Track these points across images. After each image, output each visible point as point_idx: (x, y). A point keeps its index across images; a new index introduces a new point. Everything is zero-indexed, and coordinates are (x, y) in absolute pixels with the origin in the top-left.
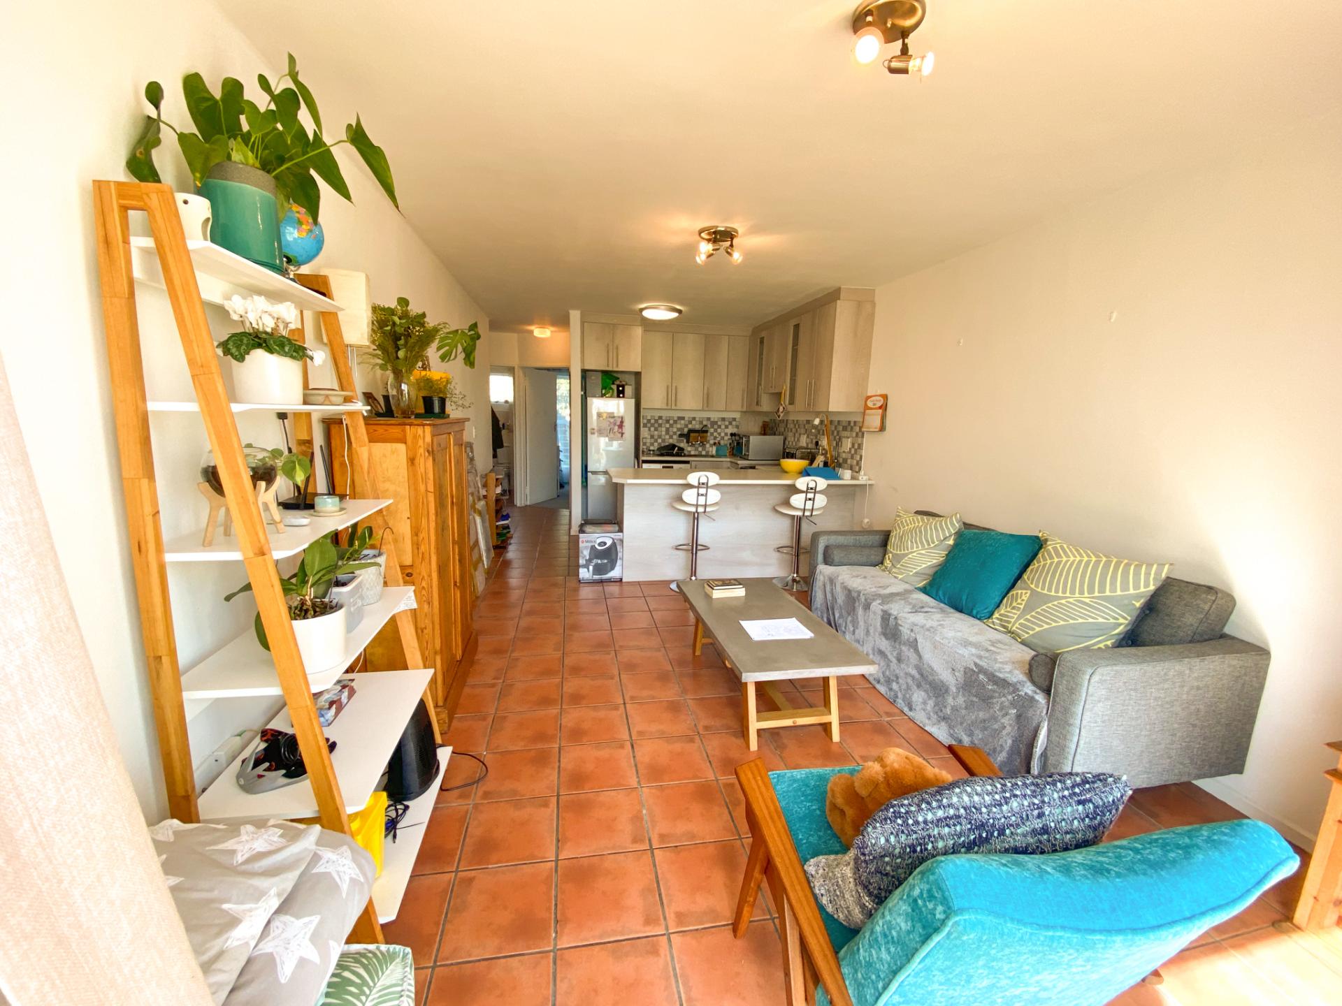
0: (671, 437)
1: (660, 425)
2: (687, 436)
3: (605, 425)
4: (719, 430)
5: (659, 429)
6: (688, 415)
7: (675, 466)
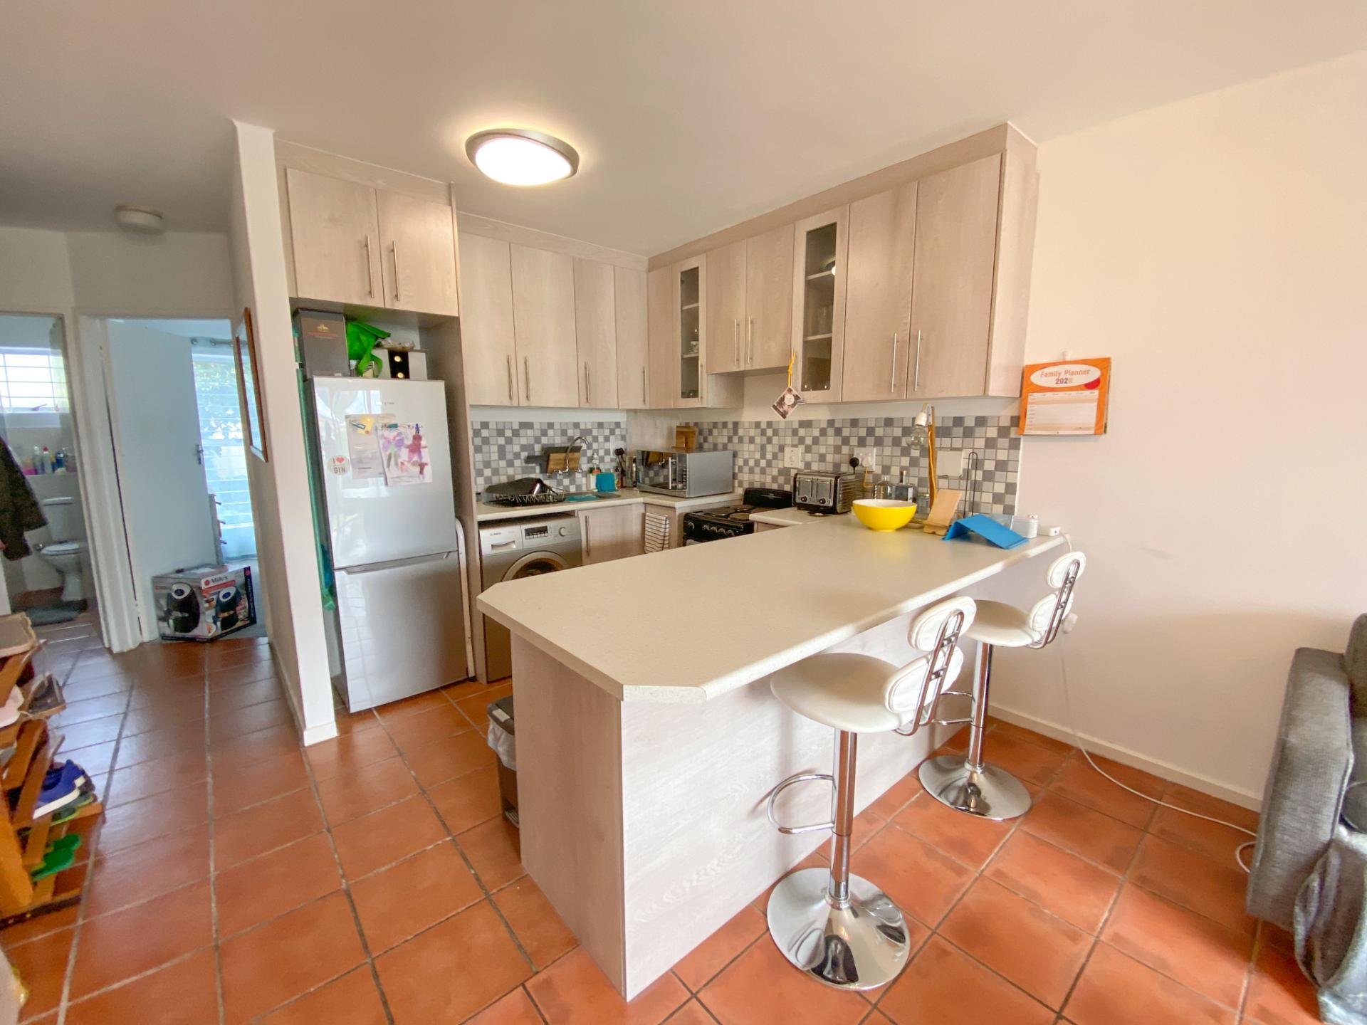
0: (510, 464)
2: (544, 458)
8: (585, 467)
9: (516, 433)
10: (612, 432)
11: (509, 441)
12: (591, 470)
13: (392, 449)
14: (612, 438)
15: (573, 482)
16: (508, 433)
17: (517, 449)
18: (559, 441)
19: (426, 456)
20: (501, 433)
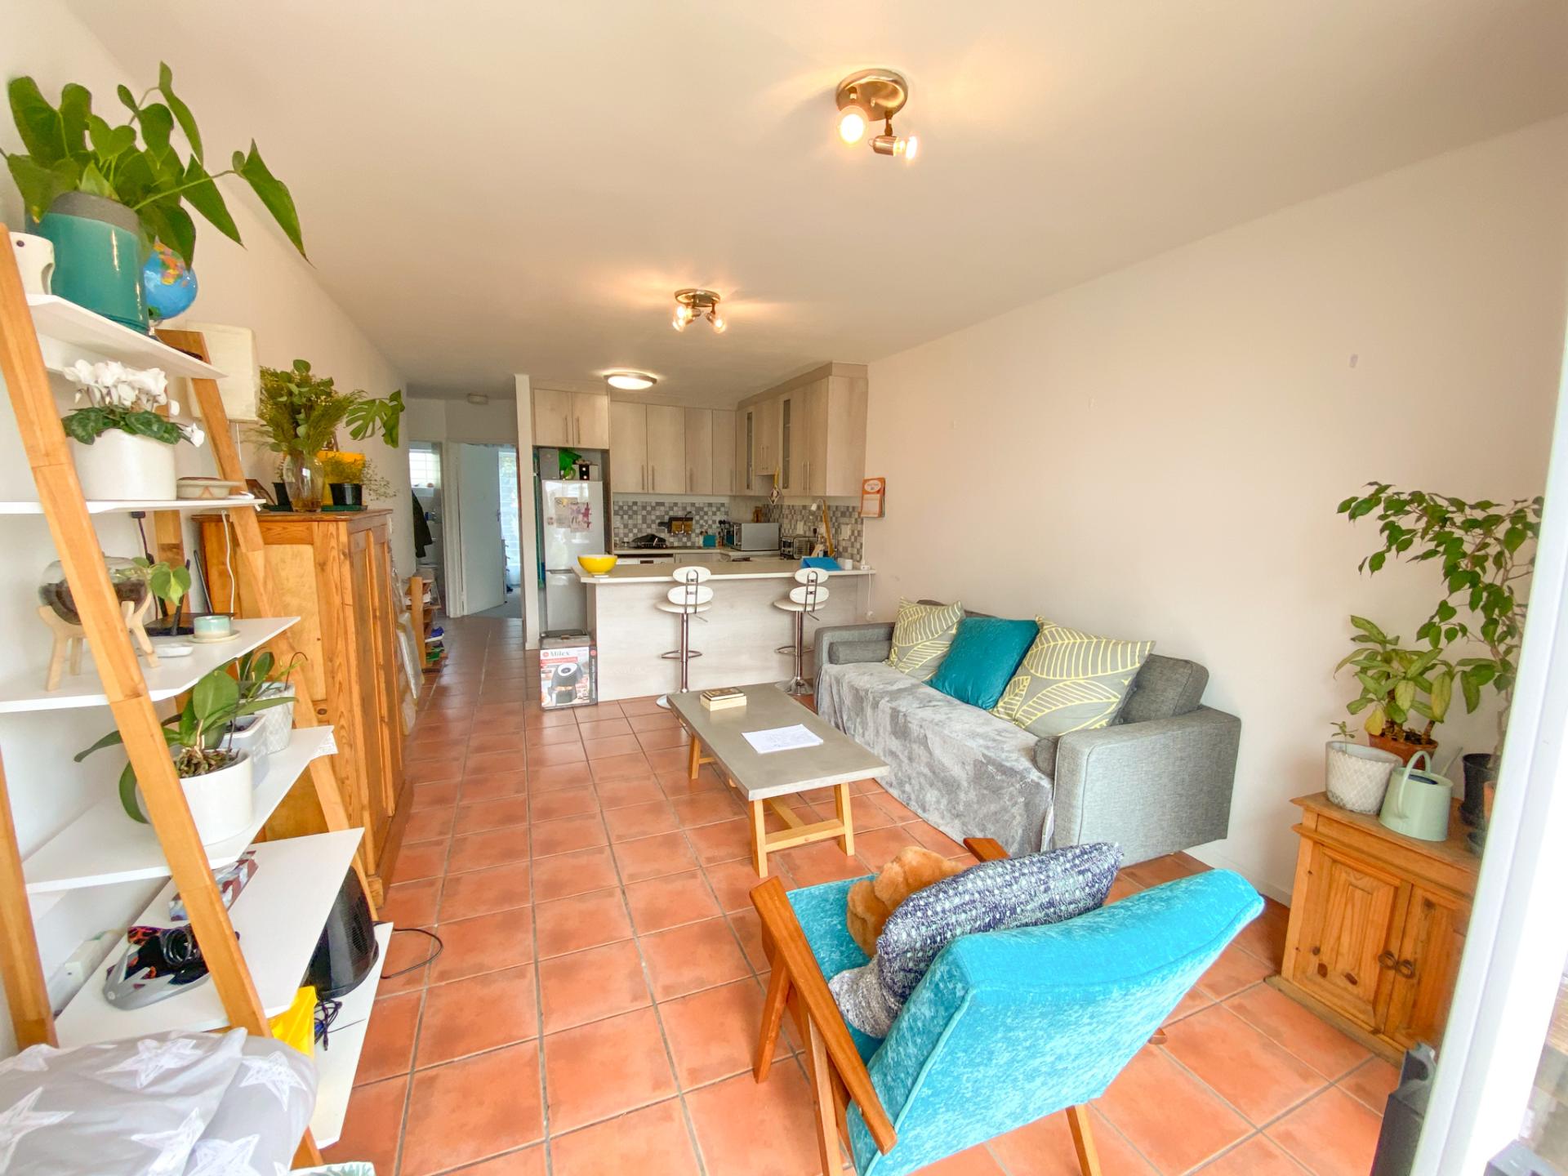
0: (649, 526)
1: (635, 513)
2: (668, 524)
3: (567, 513)
4: (706, 518)
5: (635, 516)
6: (668, 501)
7: (656, 560)
8: (698, 531)
9: (653, 508)
10: (718, 509)
11: (649, 513)
12: (701, 533)
13: (575, 515)
14: (718, 513)
15: (689, 540)
16: (649, 508)
17: (653, 517)
18: (681, 514)
19: (591, 518)
20: (644, 508)
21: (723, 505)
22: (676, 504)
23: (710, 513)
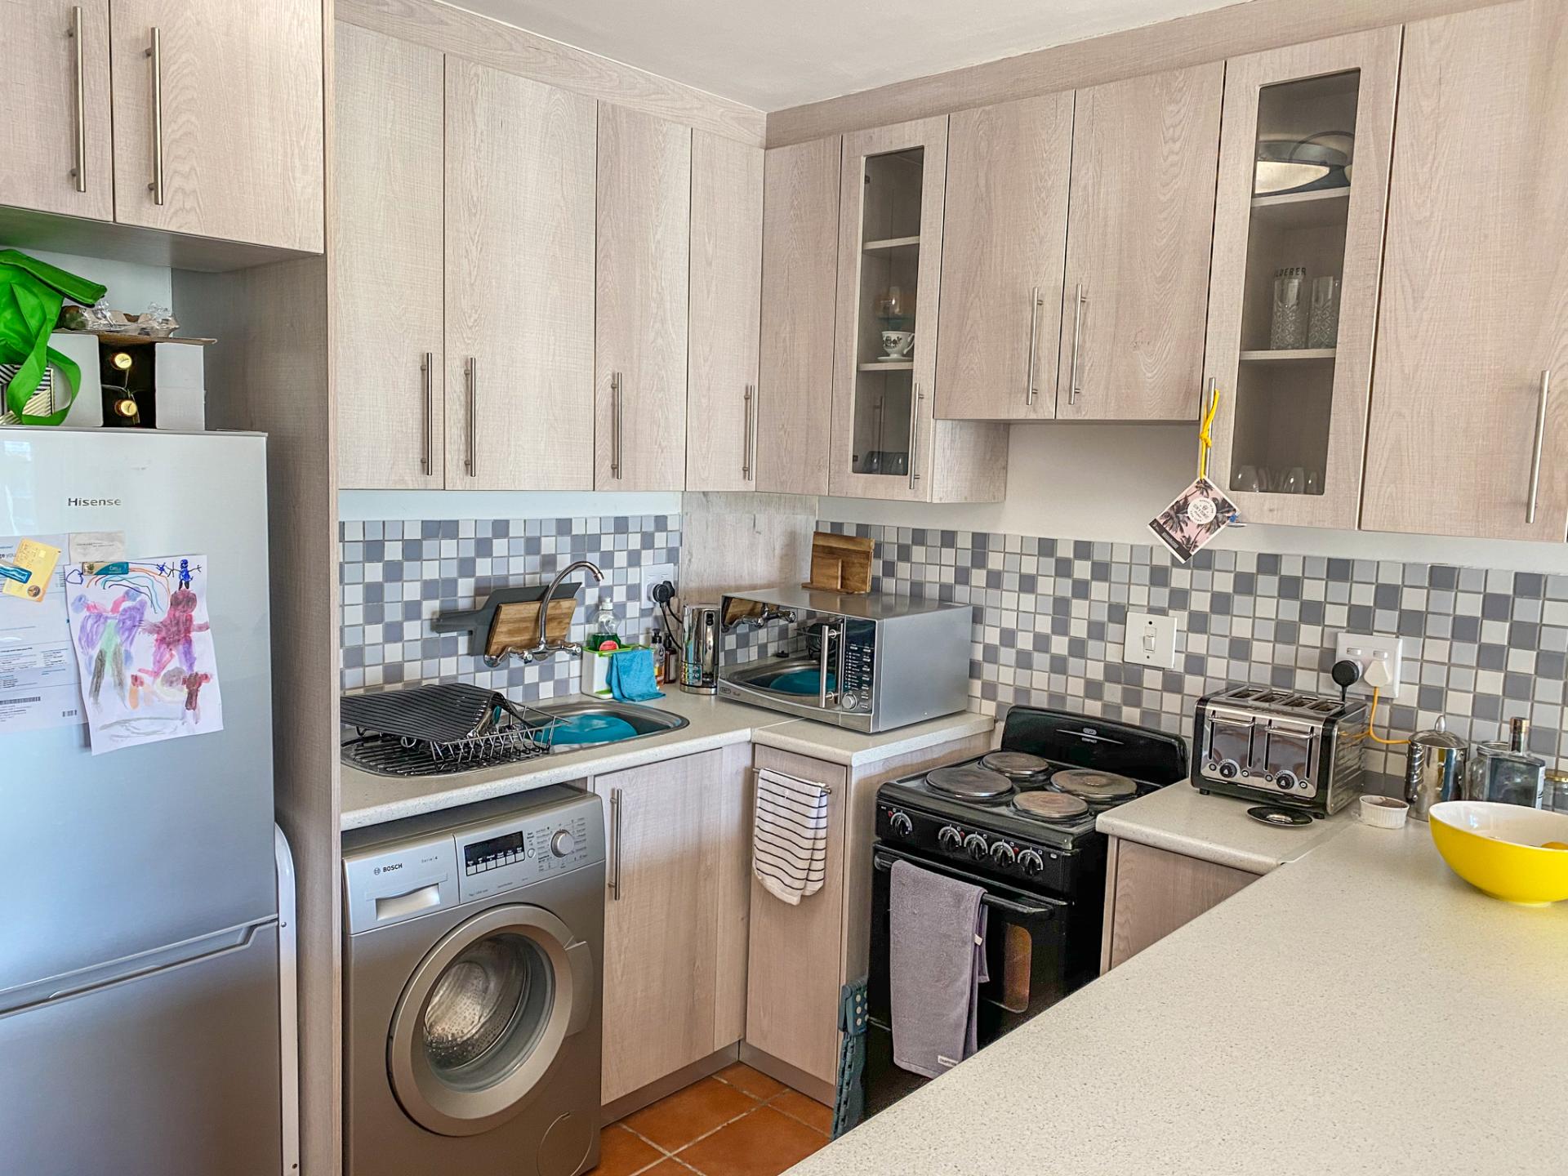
2: (476, 620)
4: (608, 578)
8: (578, 633)
9: (413, 551)
10: (648, 541)
11: (394, 572)
12: (595, 643)
13: (109, 639)
14: (646, 555)
15: (547, 674)
16: (393, 552)
17: (412, 591)
18: (518, 569)
19: (205, 653)
20: (373, 550)
21: (661, 522)
22: (501, 528)
23: (621, 559)
